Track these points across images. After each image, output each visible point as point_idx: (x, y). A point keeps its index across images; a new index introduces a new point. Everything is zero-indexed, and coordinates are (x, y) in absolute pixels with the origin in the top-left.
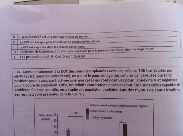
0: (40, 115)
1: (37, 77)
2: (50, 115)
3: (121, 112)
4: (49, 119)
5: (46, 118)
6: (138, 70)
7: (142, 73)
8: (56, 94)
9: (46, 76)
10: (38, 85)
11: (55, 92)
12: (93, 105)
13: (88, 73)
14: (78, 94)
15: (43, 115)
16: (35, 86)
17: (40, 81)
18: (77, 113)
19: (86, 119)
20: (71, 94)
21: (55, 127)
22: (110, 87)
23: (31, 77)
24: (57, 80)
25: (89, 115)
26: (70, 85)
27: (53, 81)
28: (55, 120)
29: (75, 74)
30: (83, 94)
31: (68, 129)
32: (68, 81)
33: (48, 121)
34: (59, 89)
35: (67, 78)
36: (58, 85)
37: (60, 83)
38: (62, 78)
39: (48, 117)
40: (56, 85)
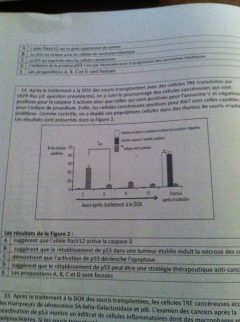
0: (49, 148)
1: (49, 97)
2: (64, 148)
3: (163, 138)
4: (61, 154)
5: (57, 151)
6: (186, 83)
7: (191, 86)
8: (73, 120)
9: (60, 97)
10: (48, 108)
11: (73, 117)
12: (124, 133)
13: (118, 92)
14: (104, 120)
15: (53, 148)
16: (45, 109)
17: (52, 102)
18: (102, 144)
19: (115, 151)
20: (95, 120)
21: (69, 164)
22: (149, 108)
23: (40, 96)
24: (76, 102)
25: (119, 146)
26: (94, 108)
27: (70, 102)
28: (70, 155)
29: (101, 93)
30: (110, 119)
31: (89, 166)
32: (91, 102)
33: (59, 156)
34: (78, 114)
35: (90, 99)
36: (77, 108)
37: (79, 105)
38: (82, 99)
39: (59, 151)
40: (74, 108)
